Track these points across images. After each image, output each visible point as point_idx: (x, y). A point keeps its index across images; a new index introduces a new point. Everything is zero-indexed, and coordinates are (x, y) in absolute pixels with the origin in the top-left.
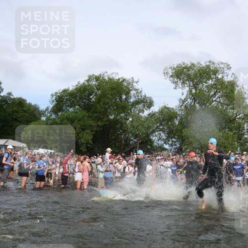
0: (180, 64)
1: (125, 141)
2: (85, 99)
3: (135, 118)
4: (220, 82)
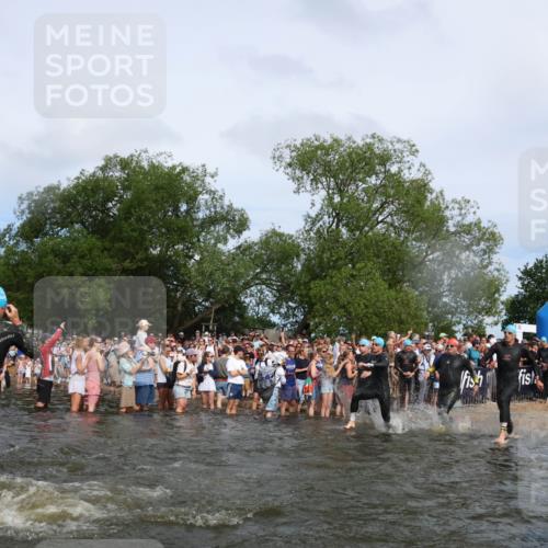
0: (308, 140)
1: (183, 305)
2: (96, 209)
3: (206, 254)
4: (395, 181)
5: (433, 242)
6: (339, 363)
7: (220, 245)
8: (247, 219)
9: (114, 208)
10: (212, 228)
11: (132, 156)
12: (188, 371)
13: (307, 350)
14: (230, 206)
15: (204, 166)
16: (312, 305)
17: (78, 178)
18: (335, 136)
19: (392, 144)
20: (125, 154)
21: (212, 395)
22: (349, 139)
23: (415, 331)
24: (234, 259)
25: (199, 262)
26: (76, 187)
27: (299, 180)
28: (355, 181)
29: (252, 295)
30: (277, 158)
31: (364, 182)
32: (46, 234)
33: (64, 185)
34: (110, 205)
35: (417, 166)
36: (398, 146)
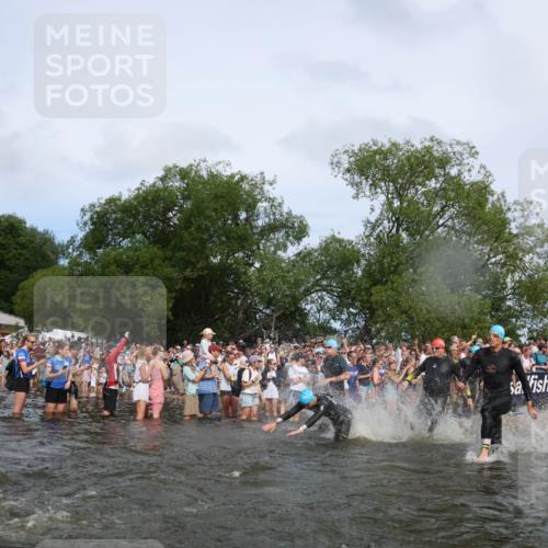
0: (366, 145)
2: (156, 219)
3: (266, 261)
5: (496, 244)
6: (401, 369)
7: (279, 253)
8: (306, 226)
9: (174, 217)
10: (272, 236)
11: (191, 166)
12: (253, 378)
13: (369, 357)
14: (289, 213)
15: (262, 173)
16: (373, 312)
17: (139, 189)
18: (393, 141)
19: (451, 145)
20: (184, 165)
21: (275, 402)
22: (408, 142)
23: (479, 336)
24: (294, 266)
25: (258, 270)
26: (136, 197)
27: (357, 185)
28: (415, 184)
29: (312, 302)
30: (336, 164)
31: (424, 185)
32: (108, 245)
33: (125, 196)
34: (171, 214)
35: (477, 168)
36: (457, 148)
